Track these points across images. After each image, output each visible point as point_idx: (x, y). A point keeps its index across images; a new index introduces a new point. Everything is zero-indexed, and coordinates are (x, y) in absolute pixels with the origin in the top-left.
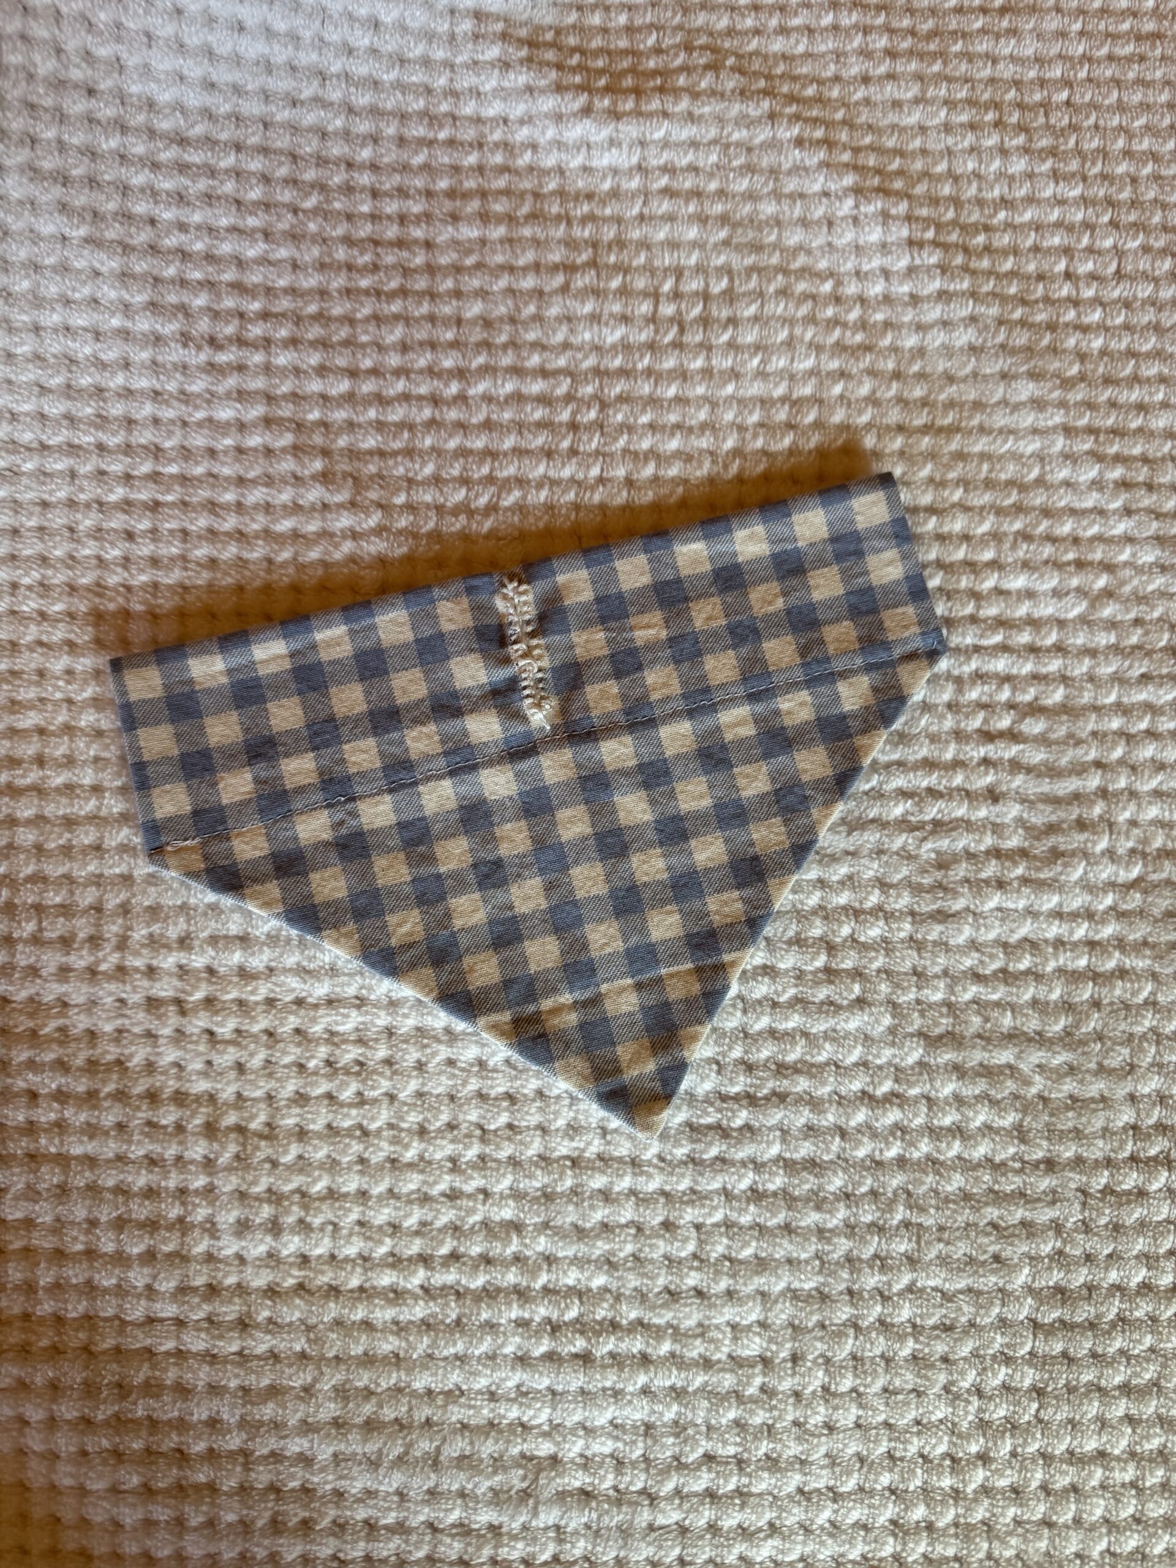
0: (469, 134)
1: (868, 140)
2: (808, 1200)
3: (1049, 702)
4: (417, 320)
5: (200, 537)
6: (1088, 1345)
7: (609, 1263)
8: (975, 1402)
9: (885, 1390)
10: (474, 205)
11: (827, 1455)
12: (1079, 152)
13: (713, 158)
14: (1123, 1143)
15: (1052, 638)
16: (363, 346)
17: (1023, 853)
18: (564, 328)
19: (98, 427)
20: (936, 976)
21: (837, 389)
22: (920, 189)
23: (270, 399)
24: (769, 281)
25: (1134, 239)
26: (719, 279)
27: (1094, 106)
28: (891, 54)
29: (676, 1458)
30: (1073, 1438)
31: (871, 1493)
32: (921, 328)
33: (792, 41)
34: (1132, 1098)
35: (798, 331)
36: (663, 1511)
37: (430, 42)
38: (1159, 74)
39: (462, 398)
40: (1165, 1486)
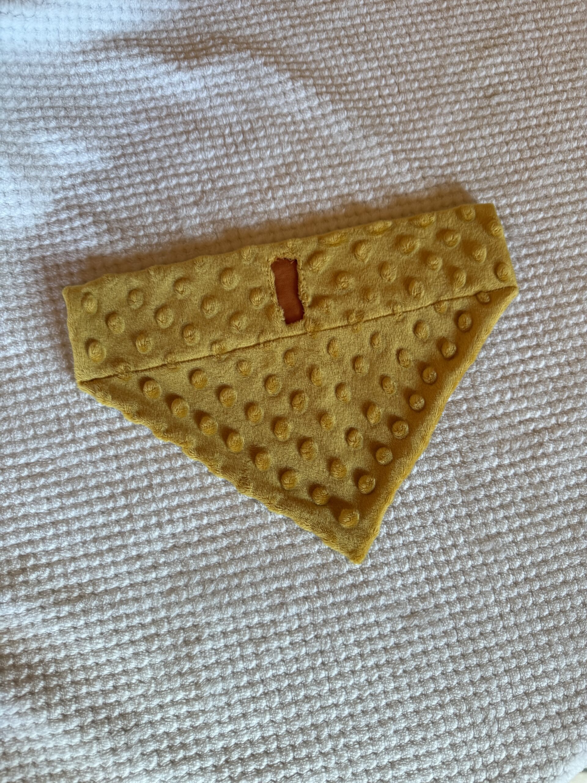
1: (292, 60)
4: (132, 164)
5: (64, 266)
6: (483, 493)
8: (446, 525)
10: (144, 115)
11: (395, 559)
12: (374, 50)
13: (233, 77)
16: (113, 179)
18: (191, 155)
21: (302, 157)
22: (316, 74)
23: (80, 207)
24: (266, 121)
25: (402, 77)
26: (247, 124)
27: (375, 31)
28: (293, 26)
30: (486, 530)
31: (415, 569)
32: (328, 126)
33: (253, 29)
35: (282, 138)
36: (338, 596)
38: (397, 14)
39: (157, 191)
40: (525, 539)
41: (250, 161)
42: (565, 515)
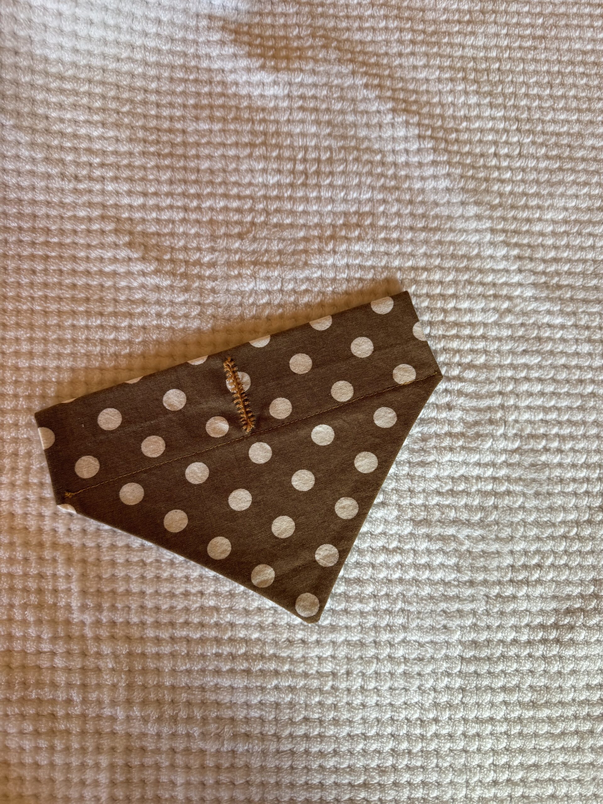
0: (205, 77)
1: (400, 85)
2: (356, 598)
3: (477, 363)
4: (178, 169)
5: (68, 273)
6: (486, 668)
7: (261, 627)
8: (432, 693)
9: (390, 688)
10: (207, 113)
11: (362, 718)
12: (503, 95)
13: (325, 92)
14: (506, 573)
15: (480, 332)
16: (150, 181)
17: (463, 435)
18: (249, 175)
19: (19, 219)
20: (419, 492)
21: (381, 209)
22: (425, 110)
23: (104, 206)
24: (350, 154)
25: (528, 137)
26: (325, 153)
27: (511, 71)
28: (413, 42)
29: (290, 719)
30: (478, 711)
31: (382, 736)
32: (423, 178)
33: (365, 34)
34: (512, 552)
35: (363, 179)
36: (284, 744)
37: (186, 30)
38: (543, 56)
39: (199, 208)
40: (520, 734)
41: (318, 199)
42: (576, 717)
